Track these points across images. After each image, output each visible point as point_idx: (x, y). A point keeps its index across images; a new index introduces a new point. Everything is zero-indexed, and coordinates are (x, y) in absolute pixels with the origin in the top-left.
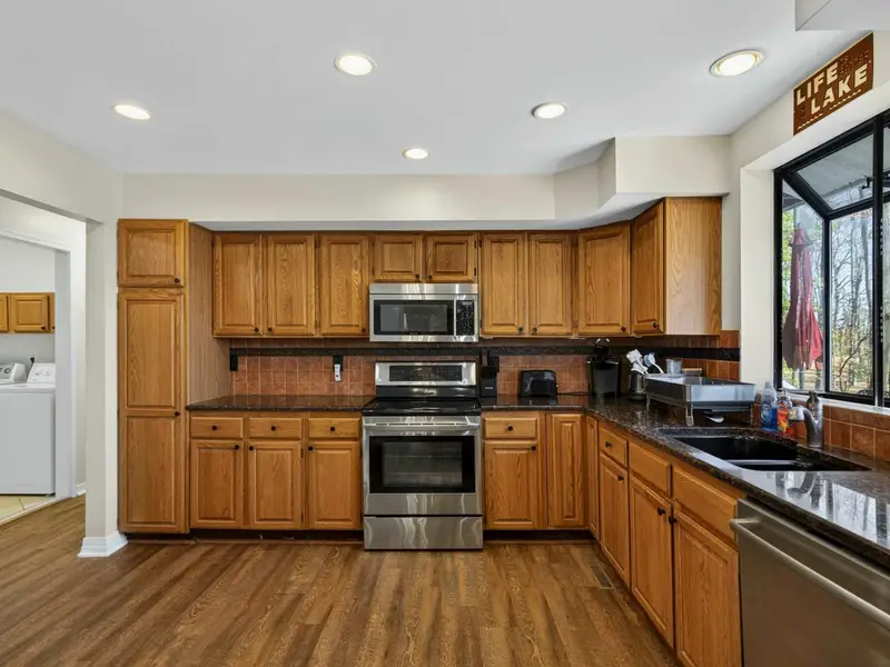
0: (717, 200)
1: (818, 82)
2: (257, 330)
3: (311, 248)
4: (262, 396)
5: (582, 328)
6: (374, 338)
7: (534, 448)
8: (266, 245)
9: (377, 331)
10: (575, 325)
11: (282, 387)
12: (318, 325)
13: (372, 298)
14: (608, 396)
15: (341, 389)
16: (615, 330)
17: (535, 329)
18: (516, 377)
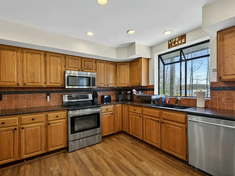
0: (148, 59)
1: (174, 40)
2: (18, 84)
3: (42, 57)
4: (14, 109)
5: (118, 85)
6: (67, 87)
7: (112, 114)
8: (22, 53)
9: (68, 85)
10: (116, 84)
11: (24, 105)
12: (45, 83)
13: (66, 75)
14: (122, 100)
15: (49, 104)
16: (126, 85)
17: (108, 85)
18: (100, 97)
